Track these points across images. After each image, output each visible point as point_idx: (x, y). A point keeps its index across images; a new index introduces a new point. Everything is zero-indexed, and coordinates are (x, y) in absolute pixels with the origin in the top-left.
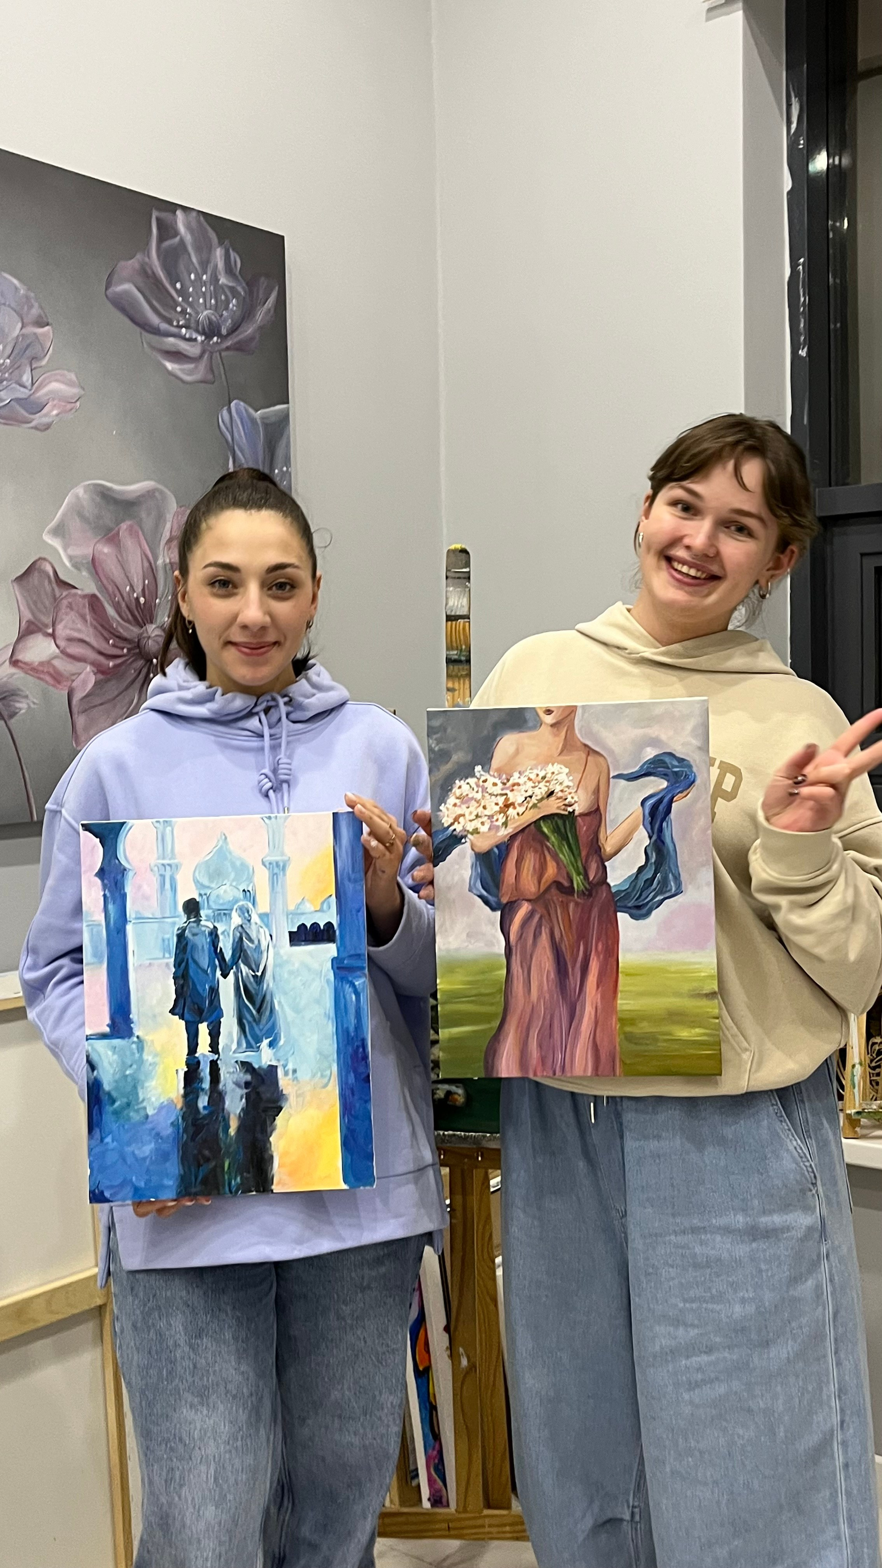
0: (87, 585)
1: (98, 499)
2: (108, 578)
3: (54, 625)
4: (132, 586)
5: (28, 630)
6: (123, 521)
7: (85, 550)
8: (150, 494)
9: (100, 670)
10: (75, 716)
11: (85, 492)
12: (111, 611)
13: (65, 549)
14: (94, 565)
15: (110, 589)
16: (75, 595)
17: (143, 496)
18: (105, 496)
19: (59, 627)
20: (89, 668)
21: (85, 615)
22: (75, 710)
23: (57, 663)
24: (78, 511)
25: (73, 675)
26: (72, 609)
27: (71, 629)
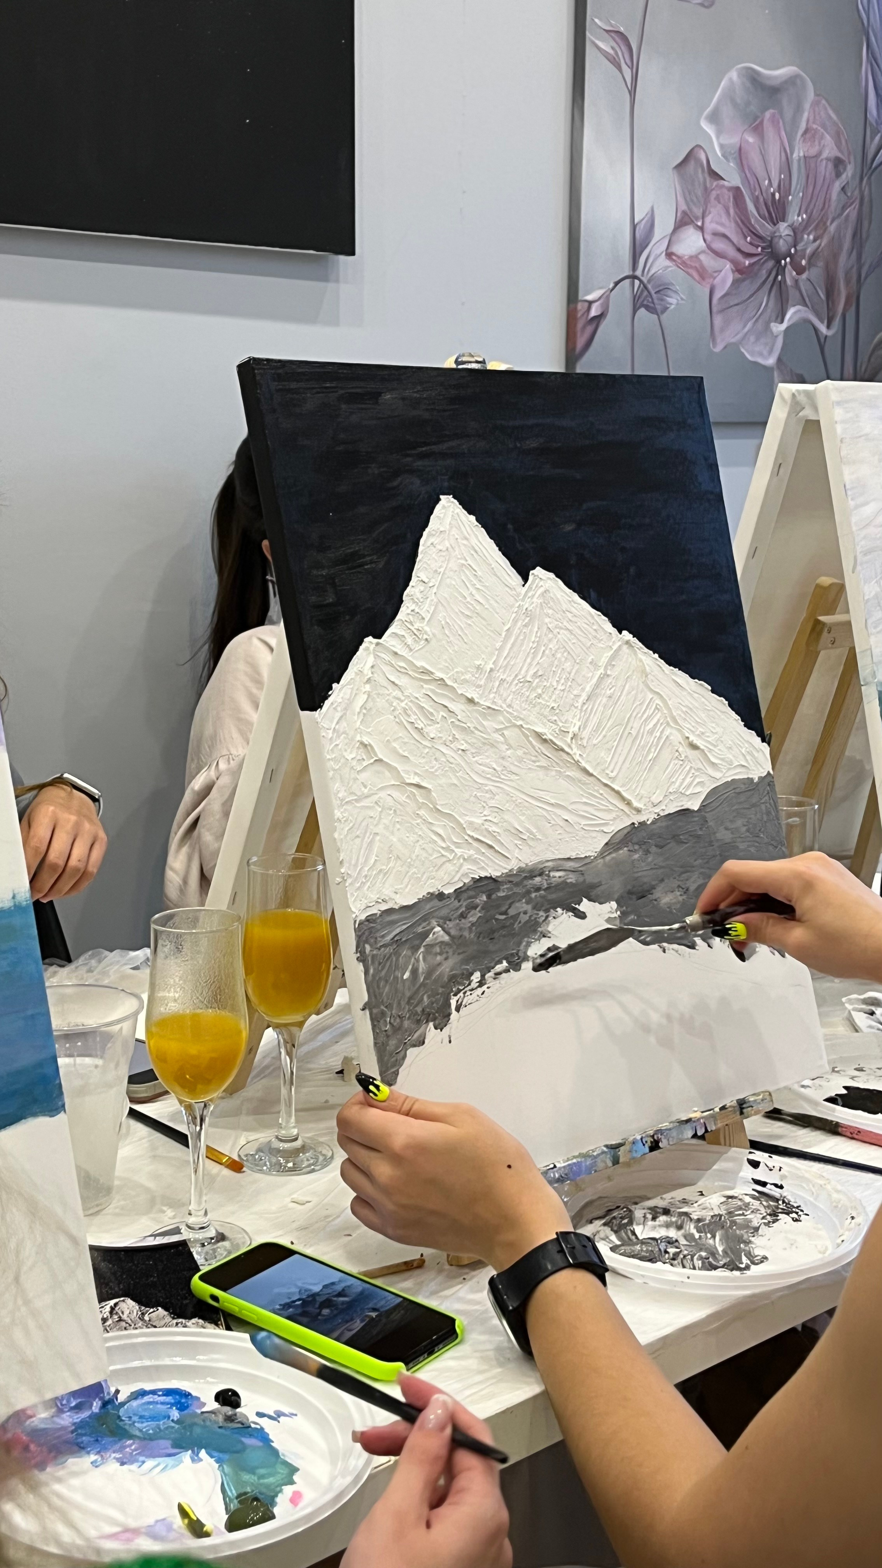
0: (733, 178)
1: (748, 84)
2: (750, 169)
3: (703, 218)
4: (770, 180)
5: (683, 222)
6: (767, 109)
7: (733, 140)
8: (792, 81)
9: (738, 269)
10: (714, 315)
11: (739, 76)
12: (751, 207)
13: (718, 137)
14: (740, 156)
15: (752, 182)
16: (723, 186)
17: (786, 82)
18: (754, 80)
19: (708, 219)
20: (728, 266)
21: (729, 208)
22: (715, 309)
23: (702, 257)
24: (729, 96)
25: (715, 272)
26: (719, 202)
27: (717, 223)
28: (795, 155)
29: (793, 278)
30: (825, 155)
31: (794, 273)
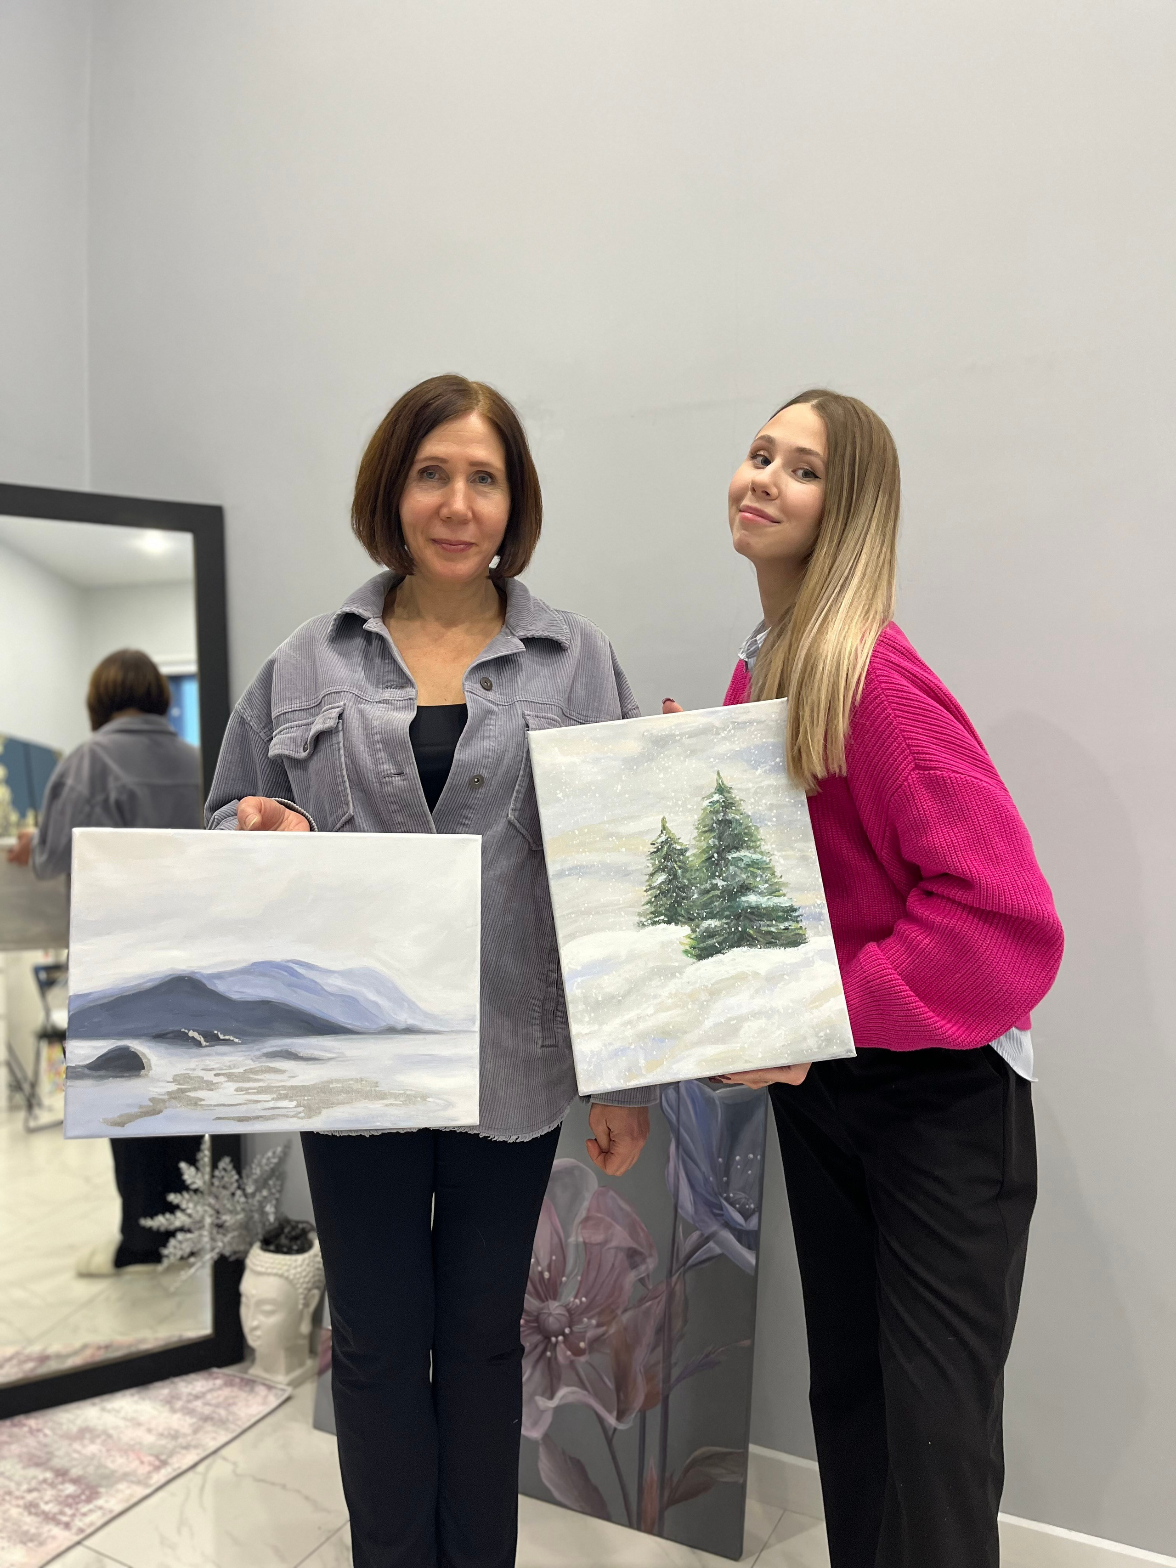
8: (573, 1171)
28: (572, 1240)
29: (567, 1357)
30: (614, 1244)
31: (569, 1353)
